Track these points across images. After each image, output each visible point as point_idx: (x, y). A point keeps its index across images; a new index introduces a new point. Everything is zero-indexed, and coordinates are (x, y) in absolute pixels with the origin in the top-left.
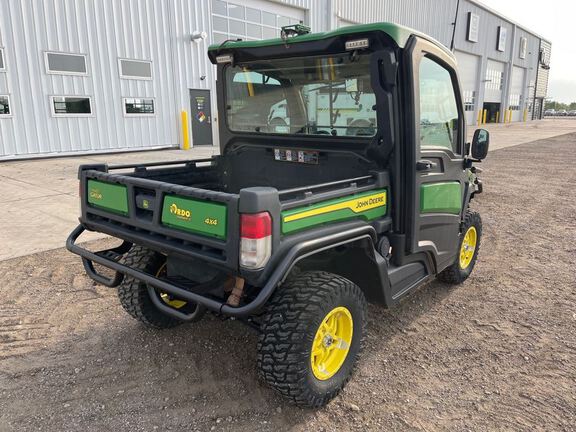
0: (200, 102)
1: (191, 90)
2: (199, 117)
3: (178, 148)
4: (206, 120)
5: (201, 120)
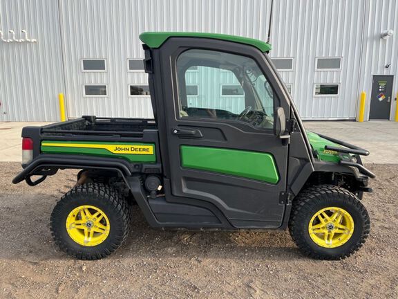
0: (382, 85)
1: (374, 76)
2: (379, 97)
3: (355, 120)
4: (386, 99)
5: (381, 99)
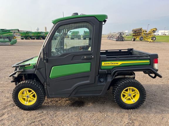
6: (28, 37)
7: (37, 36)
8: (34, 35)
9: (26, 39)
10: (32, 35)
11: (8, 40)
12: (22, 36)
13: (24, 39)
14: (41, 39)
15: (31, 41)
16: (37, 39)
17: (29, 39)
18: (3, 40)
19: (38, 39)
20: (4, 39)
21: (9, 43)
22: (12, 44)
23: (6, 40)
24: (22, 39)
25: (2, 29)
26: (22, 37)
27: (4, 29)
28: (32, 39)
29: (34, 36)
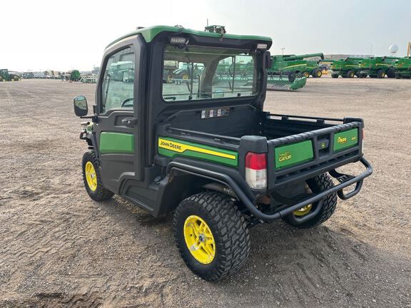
6: (350, 71)
7: (371, 69)
8: (364, 67)
9: (344, 77)
10: (360, 66)
11: (288, 79)
12: (334, 70)
13: (340, 76)
14: (381, 77)
15: (356, 81)
16: (372, 77)
17: (350, 77)
18: (278, 79)
19: (376, 77)
20: (281, 77)
21: (288, 87)
22: (294, 89)
23: (284, 79)
24: (335, 76)
25: (284, 56)
26: (335, 73)
27: (289, 56)
28: (358, 77)
29: (363, 69)
